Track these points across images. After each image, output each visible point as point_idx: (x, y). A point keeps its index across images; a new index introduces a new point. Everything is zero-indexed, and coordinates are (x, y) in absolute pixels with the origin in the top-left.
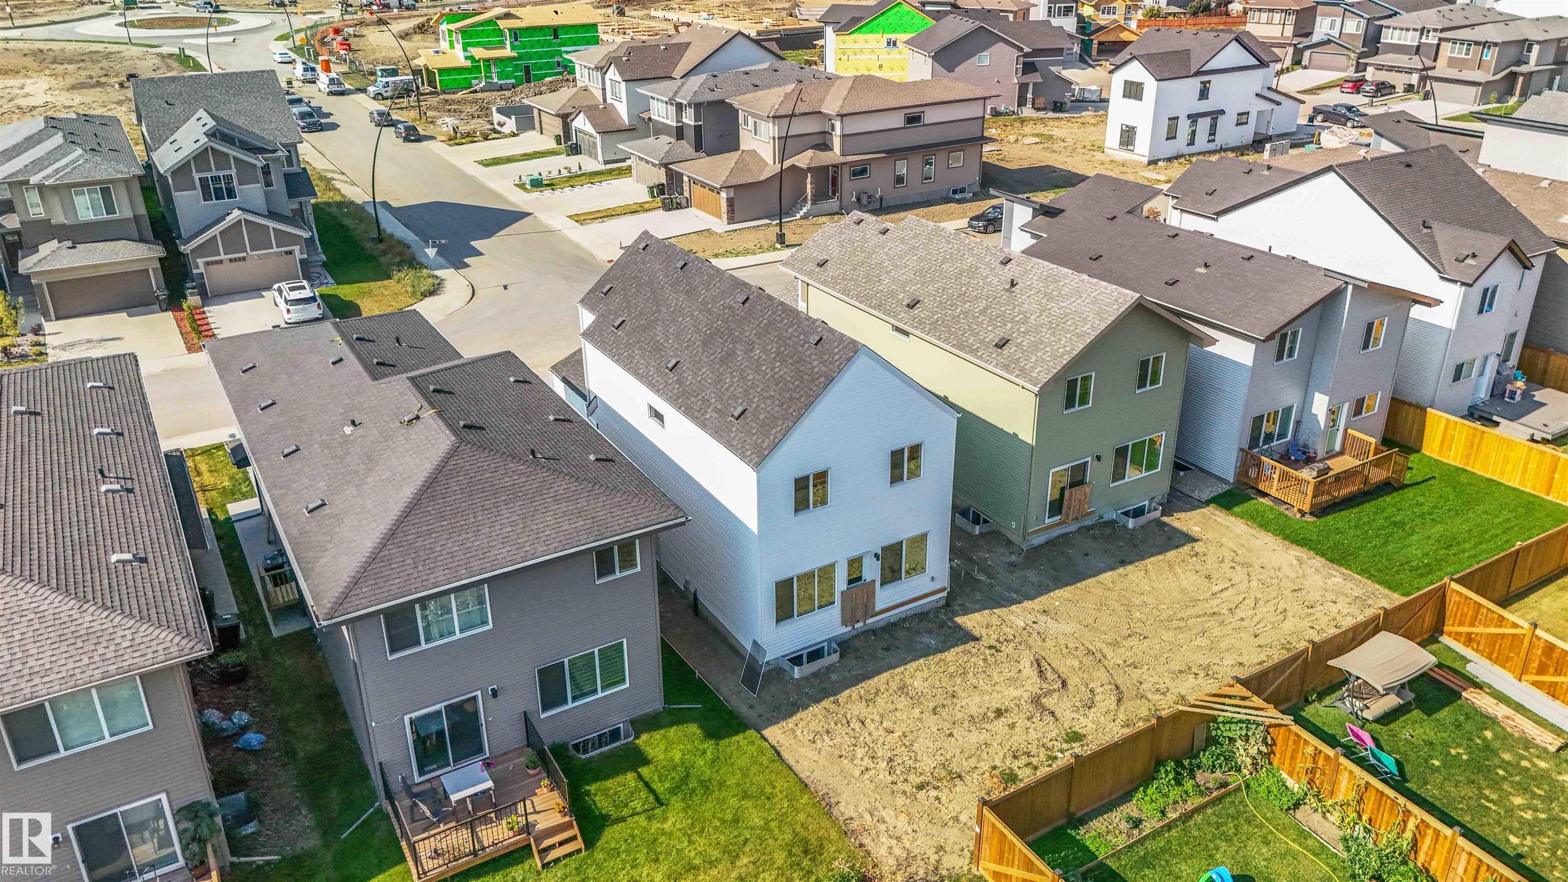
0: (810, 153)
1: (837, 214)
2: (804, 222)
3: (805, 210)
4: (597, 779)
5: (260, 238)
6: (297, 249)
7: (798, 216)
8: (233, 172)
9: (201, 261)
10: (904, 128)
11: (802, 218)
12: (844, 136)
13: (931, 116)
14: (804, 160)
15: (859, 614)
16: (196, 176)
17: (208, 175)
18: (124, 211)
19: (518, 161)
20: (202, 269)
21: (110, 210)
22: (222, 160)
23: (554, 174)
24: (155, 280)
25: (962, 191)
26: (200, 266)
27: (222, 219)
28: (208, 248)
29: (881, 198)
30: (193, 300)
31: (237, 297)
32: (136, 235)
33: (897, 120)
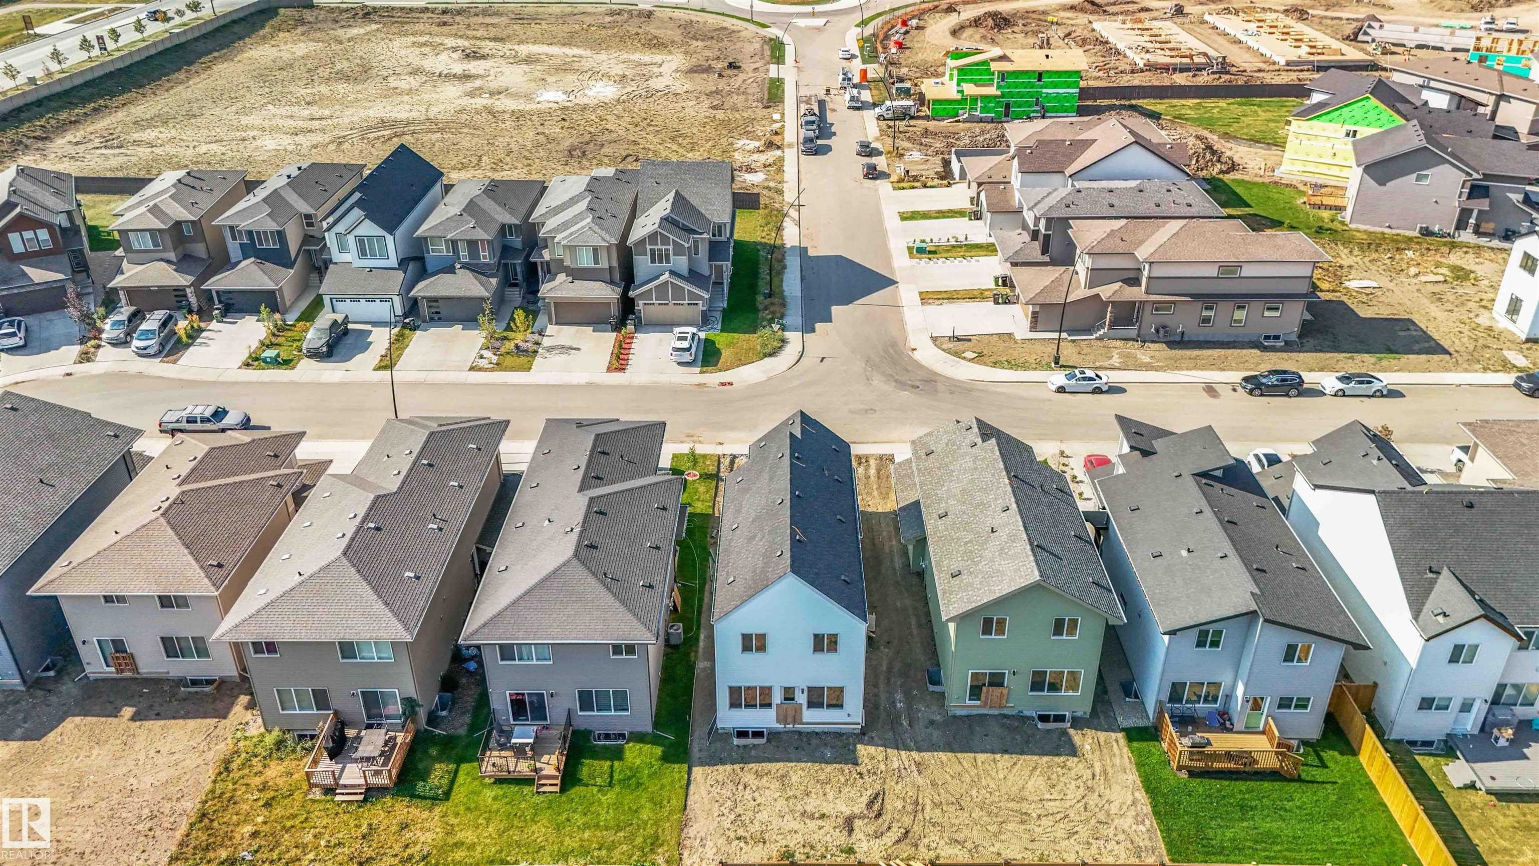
0: (1117, 286)
1: (1133, 340)
2: (1099, 343)
3: (1101, 332)
4: (592, 758)
5: (678, 293)
6: (701, 302)
7: (1095, 336)
8: (671, 247)
9: (641, 303)
10: (1218, 277)
11: (1097, 339)
12: (1149, 278)
13: (1247, 271)
14: (1106, 292)
15: (789, 720)
16: (649, 247)
17: (656, 247)
18: (604, 264)
19: (931, 218)
20: (641, 307)
21: (596, 262)
22: (665, 240)
23: (944, 241)
24: (614, 310)
25: (1277, 337)
26: (640, 305)
27: (657, 277)
28: (647, 295)
29: (1183, 333)
30: (630, 328)
31: (657, 329)
32: (608, 279)
33: (1212, 271)
